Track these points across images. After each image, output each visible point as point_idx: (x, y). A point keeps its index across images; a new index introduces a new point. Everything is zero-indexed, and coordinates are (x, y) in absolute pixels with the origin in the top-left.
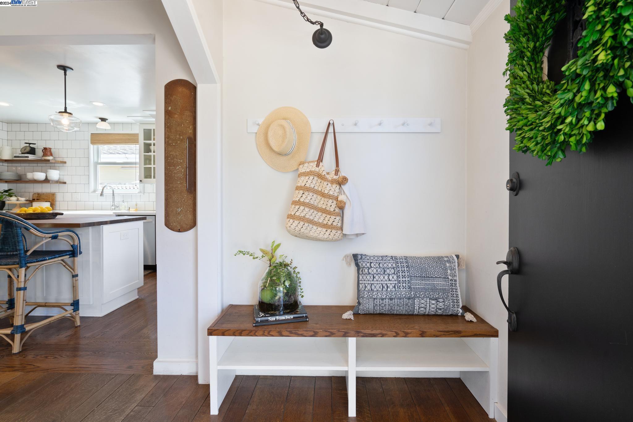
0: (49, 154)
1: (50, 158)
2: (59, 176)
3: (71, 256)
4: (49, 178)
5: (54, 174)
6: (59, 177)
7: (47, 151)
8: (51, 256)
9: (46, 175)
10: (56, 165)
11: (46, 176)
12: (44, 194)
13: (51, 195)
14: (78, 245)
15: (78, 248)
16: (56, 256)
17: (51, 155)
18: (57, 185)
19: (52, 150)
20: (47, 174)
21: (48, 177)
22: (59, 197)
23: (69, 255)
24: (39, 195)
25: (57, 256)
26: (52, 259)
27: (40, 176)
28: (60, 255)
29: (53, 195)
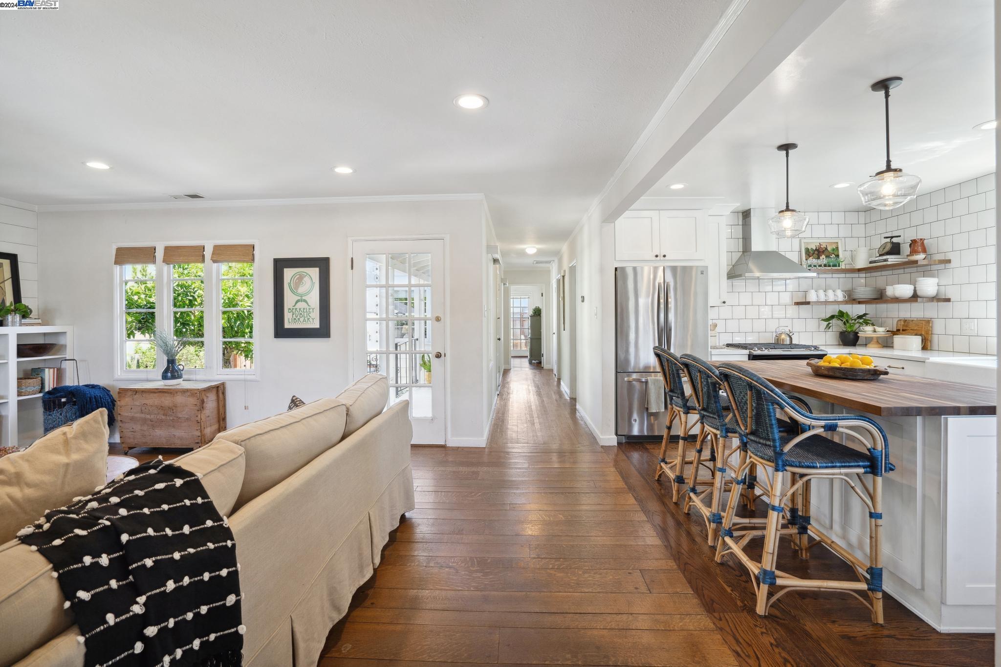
0: (920, 249)
1: (920, 257)
2: (937, 288)
3: (868, 469)
4: (919, 293)
5: (928, 286)
6: (938, 290)
7: (916, 245)
8: (826, 463)
9: (915, 288)
10: (934, 267)
11: (915, 291)
12: (913, 321)
13: (923, 322)
14: (882, 451)
15: (882, 457)
16: (834, 464)
17: (924, 250)
18: (935, 304)
19: (925, 242)
20: (916, 286)
21: (917, 292)
22: (938, 328)
23: (864, 467)
24: (906, 323)
25: (838, 464)
26: (827, 467)
27: (904, 290)
28: (843, 464)
29: (928, 322)
